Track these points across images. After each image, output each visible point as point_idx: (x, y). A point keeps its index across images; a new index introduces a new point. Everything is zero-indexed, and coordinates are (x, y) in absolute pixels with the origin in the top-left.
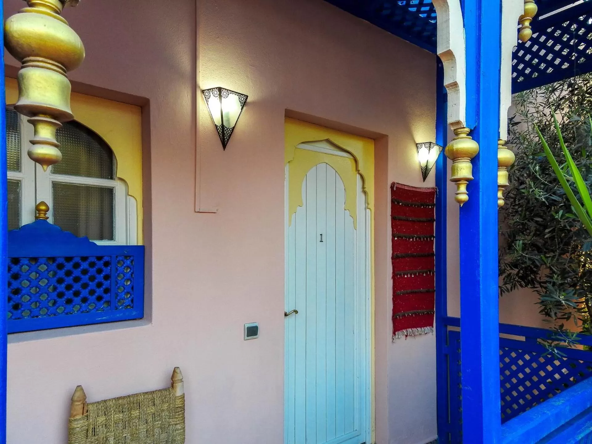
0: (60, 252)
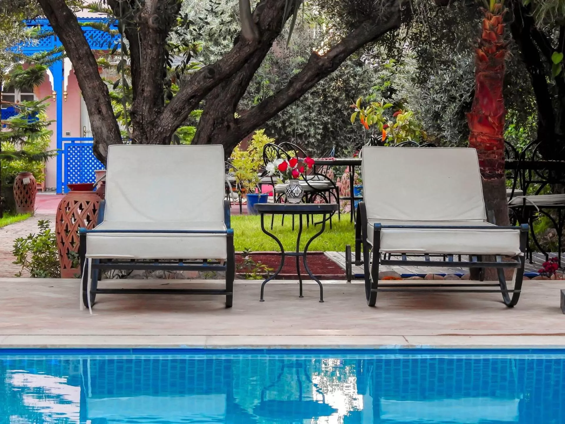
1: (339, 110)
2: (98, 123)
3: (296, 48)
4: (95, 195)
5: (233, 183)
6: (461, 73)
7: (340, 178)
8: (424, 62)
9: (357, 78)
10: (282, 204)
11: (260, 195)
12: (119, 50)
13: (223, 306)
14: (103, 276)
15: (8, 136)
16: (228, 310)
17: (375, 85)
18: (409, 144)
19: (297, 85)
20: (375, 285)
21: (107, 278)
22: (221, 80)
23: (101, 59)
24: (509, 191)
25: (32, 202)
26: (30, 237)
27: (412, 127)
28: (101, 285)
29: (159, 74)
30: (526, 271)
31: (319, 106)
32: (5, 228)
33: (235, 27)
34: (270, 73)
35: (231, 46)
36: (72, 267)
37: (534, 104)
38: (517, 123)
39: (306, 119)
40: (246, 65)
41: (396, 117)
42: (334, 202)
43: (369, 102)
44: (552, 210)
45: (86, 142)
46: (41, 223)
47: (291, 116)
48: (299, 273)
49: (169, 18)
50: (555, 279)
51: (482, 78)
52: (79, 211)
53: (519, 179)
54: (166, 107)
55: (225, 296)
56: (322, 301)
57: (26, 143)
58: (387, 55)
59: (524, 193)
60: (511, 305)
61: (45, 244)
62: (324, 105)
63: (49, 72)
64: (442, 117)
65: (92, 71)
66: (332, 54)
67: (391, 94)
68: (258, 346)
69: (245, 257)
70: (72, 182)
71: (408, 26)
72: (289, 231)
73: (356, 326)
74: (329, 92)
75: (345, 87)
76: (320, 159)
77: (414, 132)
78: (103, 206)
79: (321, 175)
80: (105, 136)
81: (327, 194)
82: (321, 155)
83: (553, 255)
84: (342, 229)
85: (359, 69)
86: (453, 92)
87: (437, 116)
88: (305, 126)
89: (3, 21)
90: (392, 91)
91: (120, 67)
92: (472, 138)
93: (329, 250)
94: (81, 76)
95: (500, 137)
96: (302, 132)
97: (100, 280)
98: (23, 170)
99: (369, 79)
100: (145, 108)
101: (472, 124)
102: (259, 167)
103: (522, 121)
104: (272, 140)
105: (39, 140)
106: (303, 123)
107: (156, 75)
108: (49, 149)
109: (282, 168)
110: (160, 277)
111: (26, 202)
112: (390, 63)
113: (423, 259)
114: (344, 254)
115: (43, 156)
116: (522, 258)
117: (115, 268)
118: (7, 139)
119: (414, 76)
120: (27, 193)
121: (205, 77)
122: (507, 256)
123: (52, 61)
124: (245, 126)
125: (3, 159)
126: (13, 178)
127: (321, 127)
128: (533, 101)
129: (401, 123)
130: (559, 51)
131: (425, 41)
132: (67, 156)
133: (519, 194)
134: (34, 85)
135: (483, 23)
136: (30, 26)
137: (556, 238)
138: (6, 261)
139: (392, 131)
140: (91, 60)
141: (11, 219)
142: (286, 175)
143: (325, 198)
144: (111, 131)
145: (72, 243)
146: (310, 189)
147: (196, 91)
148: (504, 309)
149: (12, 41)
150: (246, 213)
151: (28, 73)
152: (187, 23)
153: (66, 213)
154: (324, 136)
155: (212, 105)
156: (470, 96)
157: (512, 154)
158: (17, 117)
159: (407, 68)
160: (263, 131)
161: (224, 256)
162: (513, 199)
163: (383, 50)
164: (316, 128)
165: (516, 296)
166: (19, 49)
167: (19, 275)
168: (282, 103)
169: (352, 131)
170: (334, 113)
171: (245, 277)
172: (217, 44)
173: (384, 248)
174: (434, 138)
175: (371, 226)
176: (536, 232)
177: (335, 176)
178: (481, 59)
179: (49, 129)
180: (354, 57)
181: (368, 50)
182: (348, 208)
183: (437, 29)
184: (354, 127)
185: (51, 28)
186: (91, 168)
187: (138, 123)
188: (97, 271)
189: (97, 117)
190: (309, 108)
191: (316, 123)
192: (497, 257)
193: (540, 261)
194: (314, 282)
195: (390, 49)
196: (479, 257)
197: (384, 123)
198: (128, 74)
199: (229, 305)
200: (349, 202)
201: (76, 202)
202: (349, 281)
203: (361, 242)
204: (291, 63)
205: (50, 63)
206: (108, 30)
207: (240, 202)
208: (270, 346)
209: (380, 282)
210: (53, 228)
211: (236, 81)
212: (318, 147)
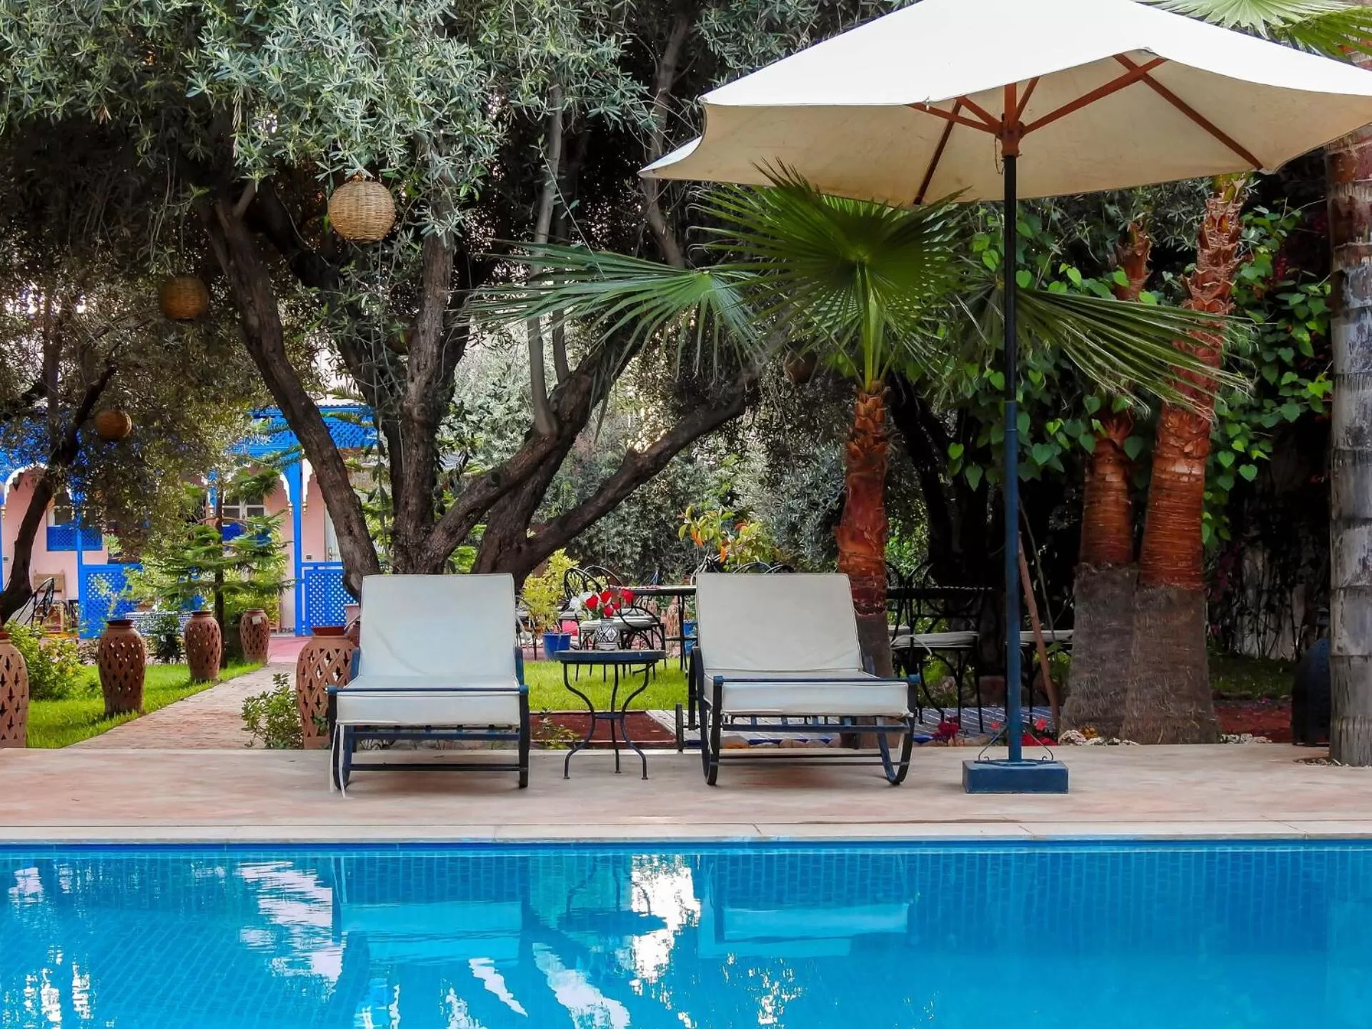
1: (662, 522)
2: (349, 546)
3: (605, 440)
4: (347, 641)
5: (525, 620)
6: (826, 471)
7: (666, 611)
8: (776, 458)
9: (687, 479)
10: (590, 651)
11: (561, 634)
12: (375, 447)
13: (516, 785)
14: (359, 746)
15: (232, 561)
16: (523, 790)
17: (710, 488)
18: (756, 568)
19: (609, 493)
20: (716, 756)
21: (363, 748)
22: (509, 488)
23: (349, 460)
24: (892, 628)
25: (264, 648)
26: (264, 696)
27: (761, 543)
28: (357, 758)
29: (427, 481)
30: (917, 735)
31: (637, 517)
32: (231, 681)
33: (526, 414)
34: (571, 474)
35: (520, 439)
36: (318, 735)
37: (923, 510)
38: (901, 536)
39: (619, 534)
40: (541, 468)
41: (738, 529)
42: (657, 645)
43: (703, 511)
44: (949, 652)
45: (333, 568)
46: (277, 678)
47: (600, 531)
48: (614, 739)
49: (440, 407)
50: (955, 745)
51: (855, 481)
52: (327, 662)
53: (904, 611)
54: (436, 525)
55: (518, 772)
56: (645, 777)
57: (255, 571)
58: (727, 449)
59: (911, 632)
60: (896, 782)
61: (283, 705)
62: (643, 515)
63: (283, 477)
64: (800, 530)
65: (340, 478)
66: (655, 452)
67: (732, 500)
68: (562, 839)
69: (542, 719)
70: (318, 624)
71: (754, 410)
72: (599, 683)
73: (691, 811)
74: (649, 497)
75: (670, 490)
76: (640, 588)
77: (763, 549)
78: (357, 656)
79: (641, 608)
80: (358, 564)
81: (649, 632)
82: (641, 581)
83: (950, 712)
84: (669, 679)
85: (689, 467)
86: (815, 497)
87: (793, 528)
88: (618, 543)
89: (224, 413)
90: (734, 496)
91: (376, 472)
92: (842, 560)
93: (652, 708)
94: (326, 485)
95: (879, 558)
96: (614, 551)
97: (355, 751)
98: (252, 606)
99: (702, 479)
100: (410, 527)
101: (843, 542)
102: (558, 598)
103: (907, 531)
104: (574, 564)
105: (272, 566)
106: (616, 539)
107: (423, 482)
108: (284, 578)
109: (591, 604)
110: (433, 747)
111: (257, 647)
112: (731, 459)
113: (778, 722)
114: (673, 713)
115: (278, 588)
116: (912, 721)
117: (373, 737)
118: (230, 566)
119: (762, 475)
120: (258, 636)
121: (488, 485)
122: (891, 718)
123: (287, 464)
124: (541, 548)
125: (227, 592)
126: (239, 617)
127: (639, 544)
128: (922, 507)
129: (745, 537)
130: (957, 440)
131: (777, 430)
132: (308, 587)
133: (904, 632)
134: (265, 496)
135: (855, 407)
136: (257, 417)
137: (954, 690)
138: (232, 726)
139: (733, 548)
140: (339, 465)
141: (238, 670)
142: (595, 613)
143: (646, 639)
144: (366, 557)
145: (318, 703)
146: (626, 627)
147: (476, 503)
148: (889, 787)
149: (235, 439)
150: (542, 659)
151: (256, 480)
152: (462, 413)
153: (310, 664)
154: (644, 556)
155: (498, 520)
156: (837, 502)
157: (894, 578)
158: (242, 537)
159: (753, 465)
160: (563, 551)
161: (516, 721)
162: (897, 638)
163: (722, 442)
164: (633, 546)
165: (903, 770)
166: (244, 449)
167: (250, 745)
168: (588, 517)
169: (681, 549)
170: (657, 525)
171: (543, 746)
172: (501, 436)
173: (726, 709)
174: (788, 557)
175: (709, 678)
176: (927, 681)
177: (658, 608)
178: (853, 455)
179: (284, 552)
180: (683, 453)
181: (702, 443)
182: (677, 651)
183: (793, 414)
184: (684, 544)
185: (284, 420)
186: (339, 602)
187: (401, 546)
188: (351, 742)
189: (347, 539)
190: (623, 520)
191: (633, 539)
192: (878, 719)
193: (932, 720)
194: (634, 752)
195: (731, 442)
196: (854, 719)
197: (723, 538)
198: (385, 479)
199: (523, 784)
200: (678, 643)
201: (322, 650)
202: (681, 750)
203: (696, 699)
204: (598, 460)
205: (285, 467)
206: (358, 423)
207: (535, 644)
208: (578, 839)
209: (722, 752)
210: (292, 683)
211: (528, 488)
212: (636, 571)
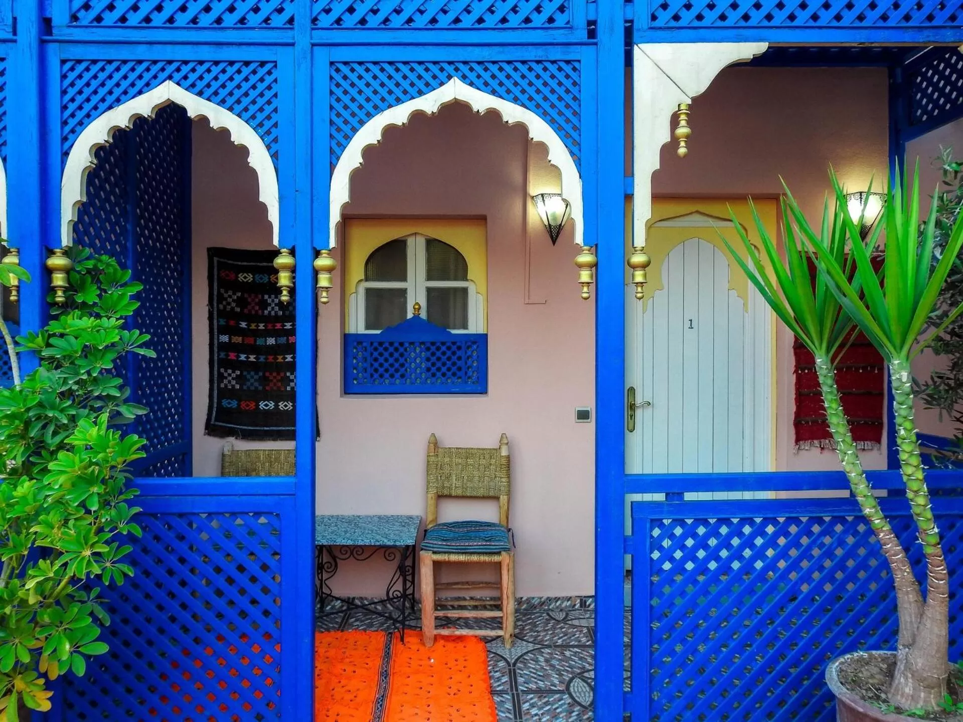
0: (428, 338)
